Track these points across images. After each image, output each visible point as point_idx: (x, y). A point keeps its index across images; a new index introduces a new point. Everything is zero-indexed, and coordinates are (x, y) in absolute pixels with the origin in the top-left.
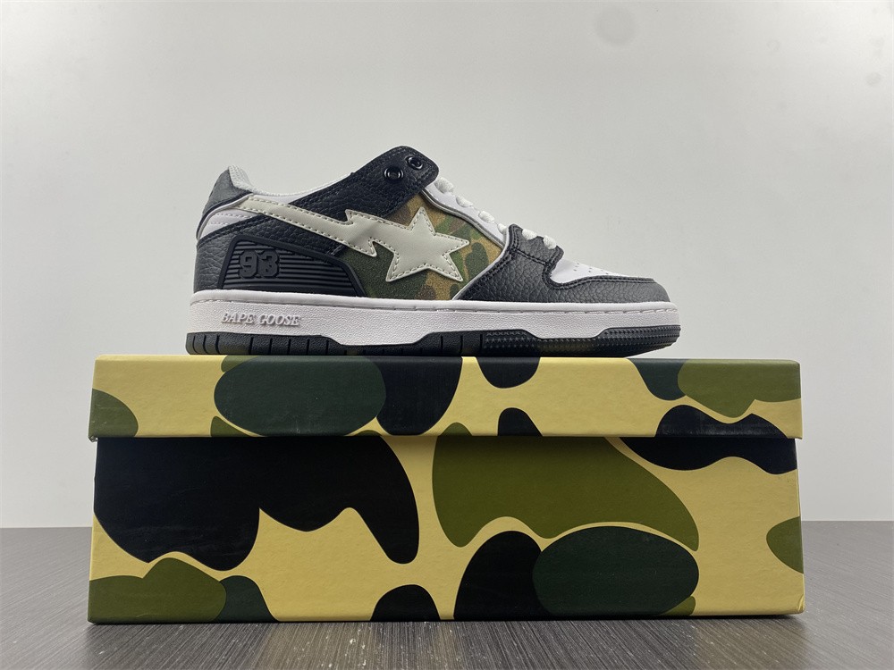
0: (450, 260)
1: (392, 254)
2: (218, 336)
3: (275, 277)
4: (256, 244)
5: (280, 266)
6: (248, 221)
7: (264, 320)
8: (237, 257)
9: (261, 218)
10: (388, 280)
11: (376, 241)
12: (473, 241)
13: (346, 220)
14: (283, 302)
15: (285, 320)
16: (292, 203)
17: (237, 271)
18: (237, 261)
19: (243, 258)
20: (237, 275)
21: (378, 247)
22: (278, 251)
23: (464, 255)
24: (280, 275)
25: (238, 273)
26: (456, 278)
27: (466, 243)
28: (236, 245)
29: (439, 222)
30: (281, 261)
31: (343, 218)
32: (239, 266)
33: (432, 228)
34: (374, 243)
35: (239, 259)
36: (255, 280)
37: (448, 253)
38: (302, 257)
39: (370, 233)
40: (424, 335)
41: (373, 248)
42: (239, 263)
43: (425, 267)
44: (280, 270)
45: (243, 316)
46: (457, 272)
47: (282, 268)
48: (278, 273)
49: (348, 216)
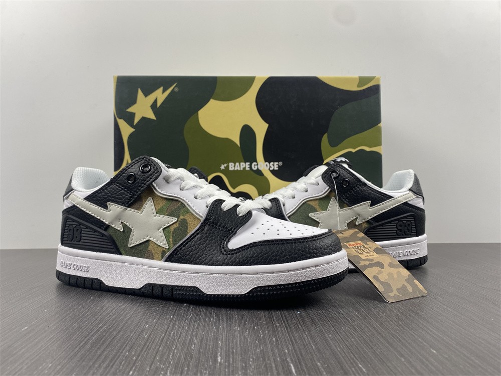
0: (162, 233)
1: (131, 230)
4: (73, 222)
6: (71, 208)
7: (74, 267)
8: (67, 228)
9: (74, 207)
10: (129, 246)
11: (123, 221)
12: (181, 217)
14: (83, 256)
15: (82, 268)
16: (85, 199)
18: (67, 231)
19: (69, 229)
21: (124, 225)
22: (81, 226)
23: (172, 228)
24: (82, 240)
25: (67, 238)
26: (164, 246)
27: (175, 220)
29: (161, 205)
31: (106, 207)
32: (67, 234)
33: (154, 211)
36: (73, 242)
37: (162, 229)
38: (90, 230)
39: (119, 216)
40: (144, 284)
41: (121, 226)
43: (148, 239)
45: (67, 263)
46: (165, 242)
47: (82, 236)
49: (108, 206)
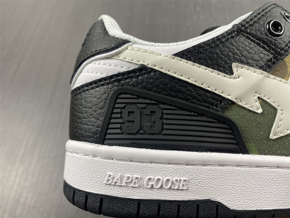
1: (275, 110)
2: (102, 198)
3: (160, 133)
4: (139, 97)
5: (165, 121)
6: (129, 72)
7: (150, 183)
8: (119, 110)
9: (143, 69)
10: (272, 136)
11: (260, 96)
13: (232, 73)
14: (169, 162)
15: (173, 183)
16: (176, 55)
17: (119, 126)
18: (119, 115)
19: (125, 112)
20: (119, 131)
21: (263, 102)
22: (162, 106)
24: (165, 132)
25: (121, 128)
28: (117, 98)
30: (165, 116)
31: (230, 72)
32: (120, 121)
34: (259, 98)
35: (121, 113)
36: (139, 136)
38: (186, 112)
39: (256, 88)
41: (258, 104)
42: (121, 118)
44: (165, 127)
45: (128, 178)
47: (167, 124)
48: (163, 129)
49: (234, 70)
